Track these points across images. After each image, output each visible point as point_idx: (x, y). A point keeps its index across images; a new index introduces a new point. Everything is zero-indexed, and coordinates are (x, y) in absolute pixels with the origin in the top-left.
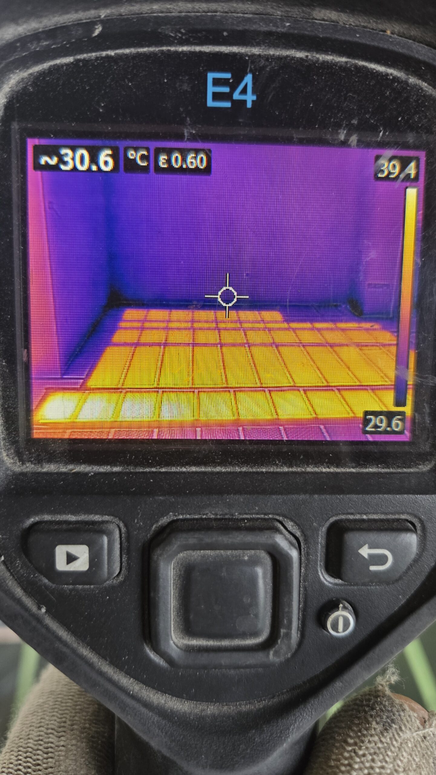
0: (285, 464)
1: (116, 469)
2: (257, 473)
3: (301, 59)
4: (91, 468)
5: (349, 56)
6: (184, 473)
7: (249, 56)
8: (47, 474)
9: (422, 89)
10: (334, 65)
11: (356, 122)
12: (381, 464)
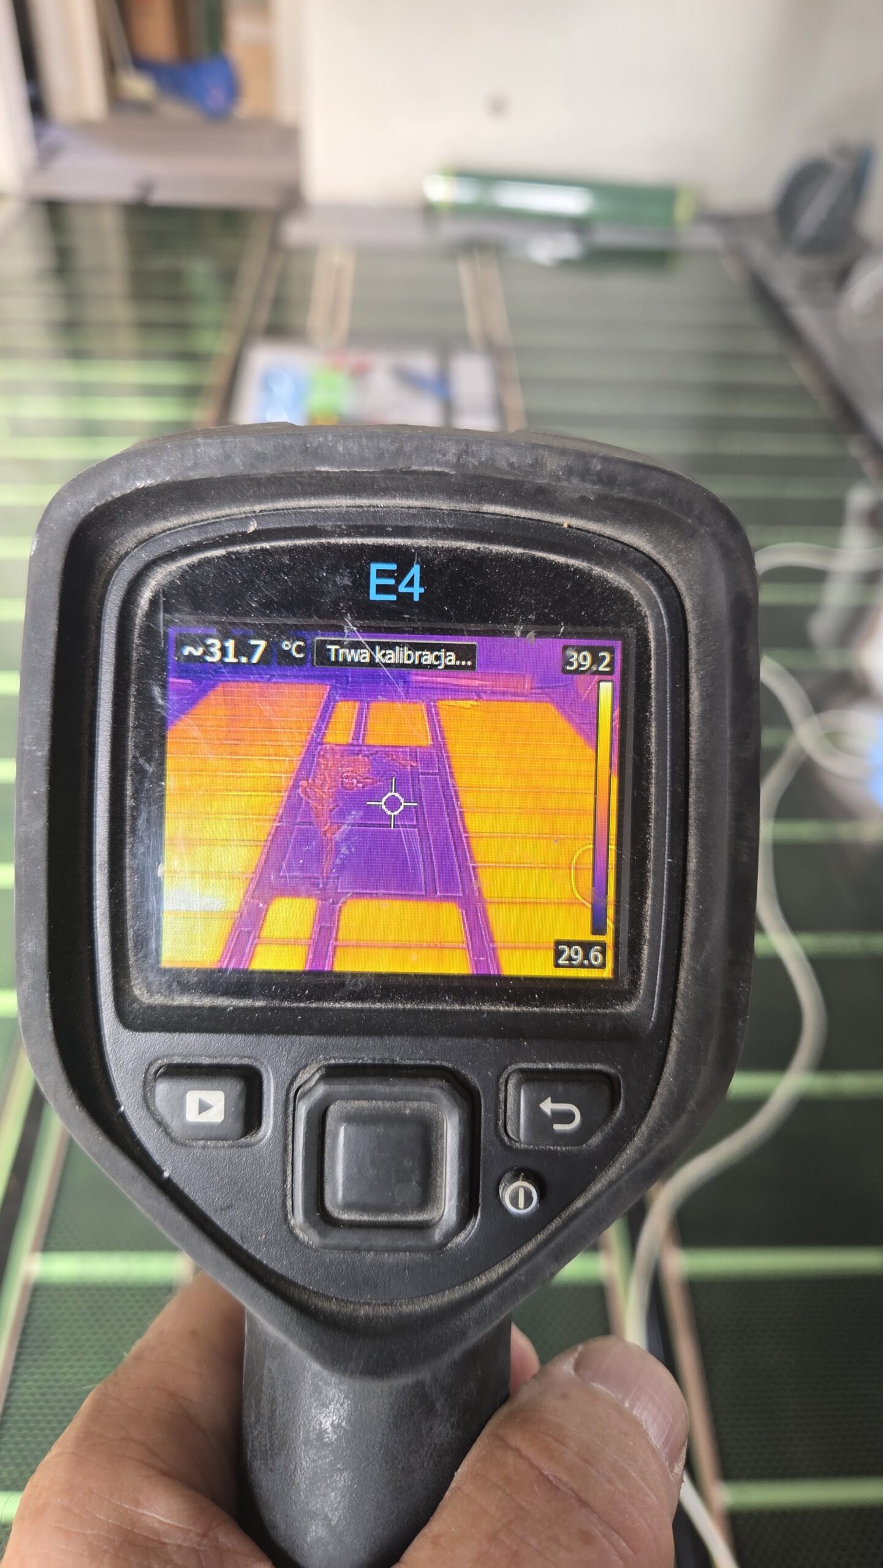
0: (455, 1001)
1: (260, 1003)
2: (423, 1011)
3: (472, 550)
4: (229, 1002)
5: (525, 547)
6: (338, 1010)
7: (415, 549)
8: (179, 1007)
9: (606, 581)
10: (508, 557)
11: (534, 618)
12: (570, 1004)
